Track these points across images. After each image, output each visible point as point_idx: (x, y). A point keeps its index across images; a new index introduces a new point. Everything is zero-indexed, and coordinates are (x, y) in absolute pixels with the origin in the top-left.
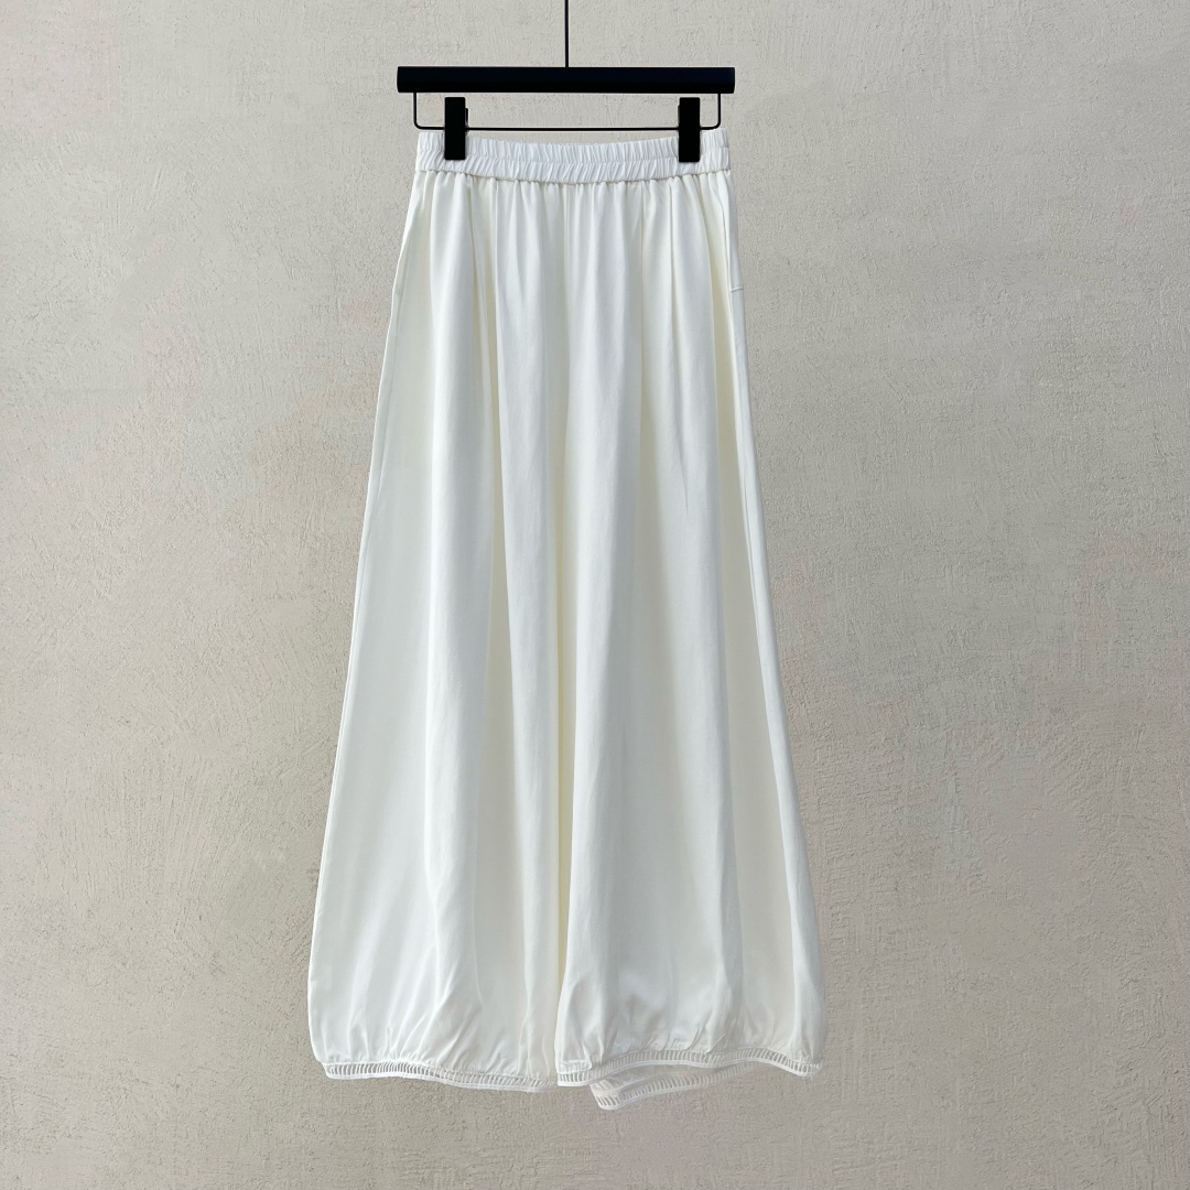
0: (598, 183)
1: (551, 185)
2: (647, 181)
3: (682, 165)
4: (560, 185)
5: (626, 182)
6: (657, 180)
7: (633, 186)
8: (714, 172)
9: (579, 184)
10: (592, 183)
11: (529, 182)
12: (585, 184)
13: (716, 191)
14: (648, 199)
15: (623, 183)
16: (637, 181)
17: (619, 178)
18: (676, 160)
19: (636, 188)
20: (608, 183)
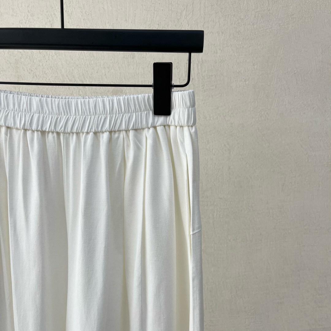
0: (88, 133)
1: (50, 134)
2: (127, 131)
3: (157, 118)
4: (58, 134)
5: (111, 132)
6: (136, 130)
7: (116, 135)
8: (182, 127)
9: (73, 133)
10: (83, 133)
11: (33, 131)
12: (78, 133)
13: (183, 143)
14: (128, 146)
15: (108, 133)
16: (119, 131)
17: (104, 130)
18: (151, 113)
19: (118, 137)
20: (95, 133)
